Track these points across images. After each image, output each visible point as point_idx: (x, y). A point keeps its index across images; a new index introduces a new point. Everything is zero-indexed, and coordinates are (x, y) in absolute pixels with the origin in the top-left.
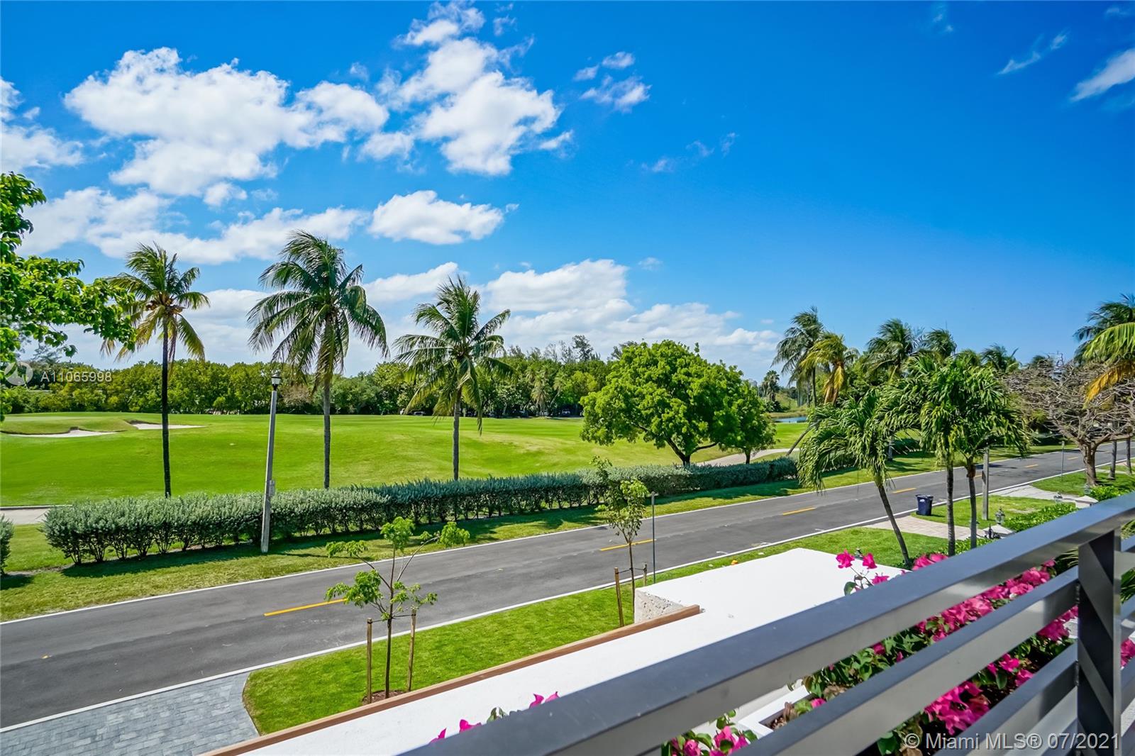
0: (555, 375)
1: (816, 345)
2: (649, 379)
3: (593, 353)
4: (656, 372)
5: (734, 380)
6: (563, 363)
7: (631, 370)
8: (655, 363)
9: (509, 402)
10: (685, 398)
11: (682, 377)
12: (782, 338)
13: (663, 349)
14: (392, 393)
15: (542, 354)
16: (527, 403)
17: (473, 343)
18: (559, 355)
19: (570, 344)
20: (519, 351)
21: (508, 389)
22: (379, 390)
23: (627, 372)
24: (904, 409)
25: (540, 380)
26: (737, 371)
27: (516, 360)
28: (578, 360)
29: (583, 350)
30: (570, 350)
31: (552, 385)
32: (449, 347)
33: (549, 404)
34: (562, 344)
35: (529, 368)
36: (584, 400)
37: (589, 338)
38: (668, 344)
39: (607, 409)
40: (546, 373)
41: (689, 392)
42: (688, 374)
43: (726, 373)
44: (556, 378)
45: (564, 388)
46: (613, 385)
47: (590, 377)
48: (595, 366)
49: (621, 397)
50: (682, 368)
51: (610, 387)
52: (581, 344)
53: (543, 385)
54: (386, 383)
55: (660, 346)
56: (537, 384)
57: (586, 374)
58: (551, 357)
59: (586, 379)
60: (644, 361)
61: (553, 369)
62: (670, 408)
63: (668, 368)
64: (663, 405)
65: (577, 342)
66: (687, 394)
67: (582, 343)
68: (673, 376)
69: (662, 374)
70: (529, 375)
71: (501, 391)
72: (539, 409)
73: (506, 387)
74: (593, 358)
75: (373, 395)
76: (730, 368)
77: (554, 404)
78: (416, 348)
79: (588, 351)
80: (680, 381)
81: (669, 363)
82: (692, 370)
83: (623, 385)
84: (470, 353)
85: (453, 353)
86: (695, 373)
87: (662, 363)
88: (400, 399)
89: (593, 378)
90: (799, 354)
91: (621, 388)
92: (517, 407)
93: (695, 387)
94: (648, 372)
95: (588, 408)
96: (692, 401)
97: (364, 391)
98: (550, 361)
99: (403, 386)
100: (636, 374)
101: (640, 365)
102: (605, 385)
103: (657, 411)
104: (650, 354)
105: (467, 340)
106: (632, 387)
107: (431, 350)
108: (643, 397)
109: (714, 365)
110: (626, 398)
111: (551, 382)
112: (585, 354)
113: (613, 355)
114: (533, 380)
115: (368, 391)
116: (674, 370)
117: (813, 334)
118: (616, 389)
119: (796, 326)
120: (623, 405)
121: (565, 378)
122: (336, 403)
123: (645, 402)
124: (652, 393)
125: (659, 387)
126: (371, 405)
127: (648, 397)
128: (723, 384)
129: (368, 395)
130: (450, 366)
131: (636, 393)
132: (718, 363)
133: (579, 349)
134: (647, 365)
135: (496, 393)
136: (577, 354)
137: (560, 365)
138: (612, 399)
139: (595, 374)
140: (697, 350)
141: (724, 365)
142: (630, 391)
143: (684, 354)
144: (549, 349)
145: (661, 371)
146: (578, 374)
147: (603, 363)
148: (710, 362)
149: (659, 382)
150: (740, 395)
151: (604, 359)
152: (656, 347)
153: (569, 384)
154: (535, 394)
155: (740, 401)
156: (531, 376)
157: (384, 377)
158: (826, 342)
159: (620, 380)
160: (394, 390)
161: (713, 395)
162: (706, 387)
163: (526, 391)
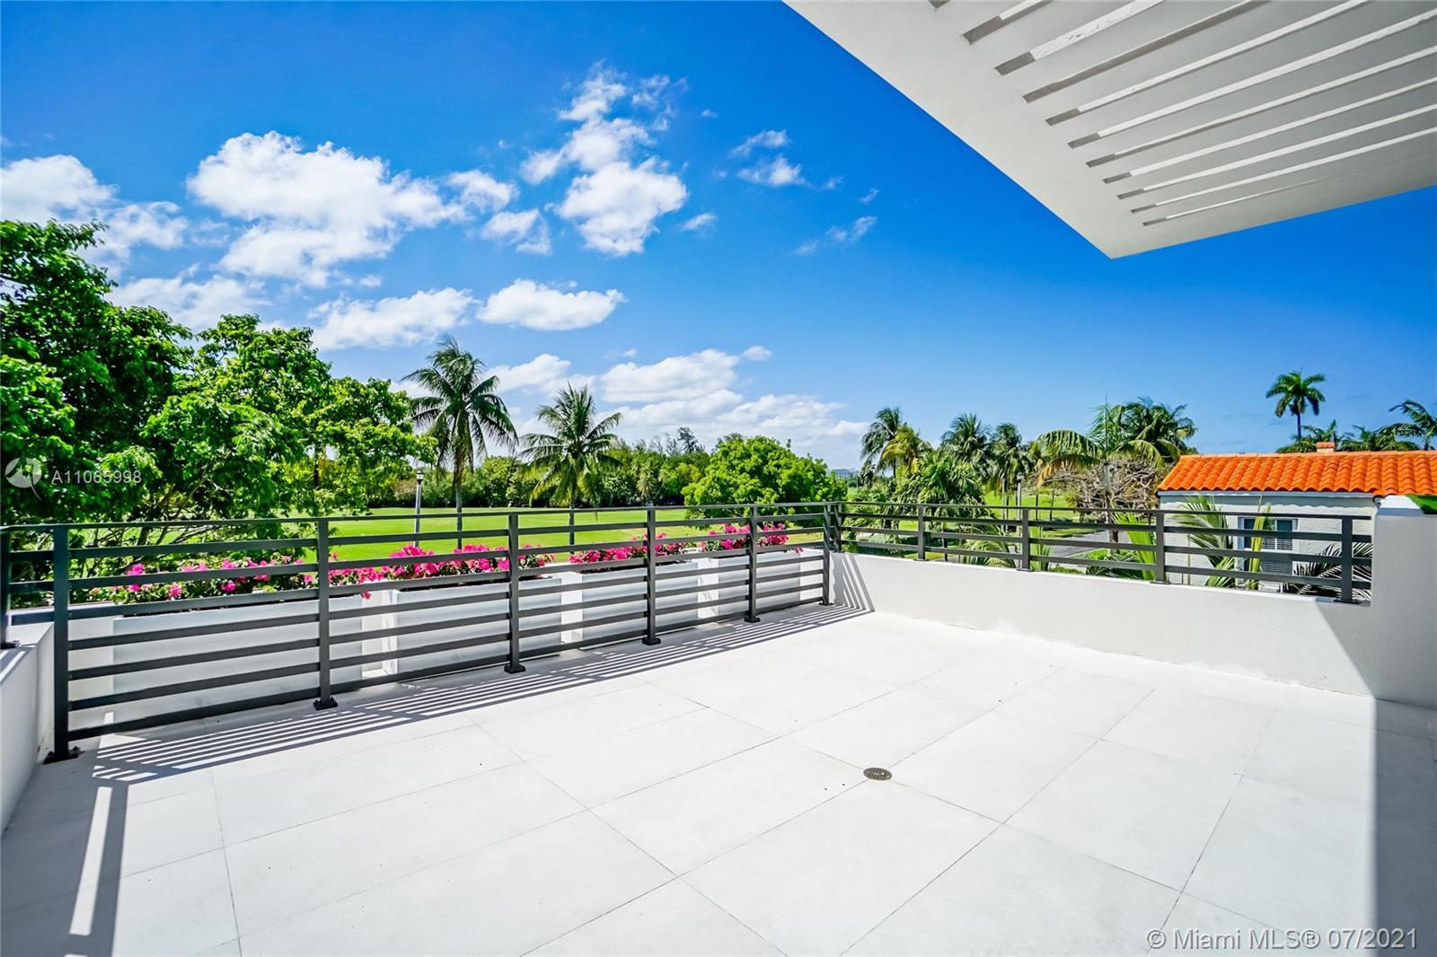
0: (659, 468)
1: (897, 438)
2: (743, 470)
3: (697, 444)
4: (749, 464)
5: (819, 472)
6: (668, 455)
7: (727, 463)
8: (749, 456)
9: (615, 493)
10: (775, 487)
11: (772, 469)
12: (867, 432)
13: (756, 444)
14: (500, 486)
15: (647, 447)
16: (633, 495)
17: (587, 441)
18: (665, 448)
19: (675, 436)
20: (624, 444)
21: (614, 481)
22: (488, 483)
23: (723, 465)
24: (911, 492)
25: (645, 471)
26: (822, 463)
27: (622, 453)
28: (683, 452)
29: (687, 442)
30: (675, 443)
31: (656, 477)
32: (565, 445)
33: (654, 495)
34: (667, 435)
35: (635, 460)
36: (685, 490)
37: (694, 430)
38: (761, 440)
39: (705, 499)
40: (651, 465)
41: (778, 481)
42: (778, 466)
43: (812, 465)
44: (661, 470)
45: (669, 480)
46: (711, 476)
47: (694, 468)
48: (699, 458)
49: (718, 487)
50: (773, 460)
51: (708, 478)
52: (685, 435)
53: (649, 476)
54: (494, 476)
55: (753, 442)
56: (642, 476)
57: (691, 465)
58: (655, 449)
59: (690, 470)
60: (738, 455)
61: (658, 461)
62: (762, 496)
63: (760, 461)
64: (755, 494)
65: (681, 434)
66: (777, 484)
67: (687, 434)
68: (765, 468)
69: (755, 466)
70: (635, 467)
71: (607, 483)
72: (644, 501)
73: (612, 479)
74: (698, 450)
75: (482, 489)
76: (816, 460)
77: (659, 496)
78: (536, 445)
79: (693, 443)
80: (770, 472)
81: (762, 457)
82: (782, 462)
83: (720, 476)
84: (585, 450)
85: (569, 450)
86: (785, 465)
87: (755, 457)
88: (509, 492)
89: (697, 469)
90: (881, 446)
91: (718, 479)
92: (624, 498)
93: (784, 478)
94: (742, 464)
95: (688, 497)
96: (780, 489)
97: (472, 485)
98: (655, 454)
99: (511, 480)
100: (732, 467)
101: (735, 458)
102: (705, 476)
103: (749, 499)
104: (744, 448)
105: (581, 439)
106: (728, 478)
107: (550, 448)
108: (737, 487)
109: (802, 458)
110: (723, 488)
111: (656, 474)
112: (690, 446)
113: (717, 446)
114: (638, 472)
115: (477, 484)
116: (766, 462)
117: (893, 427)
118: (713, 479)
119: (879, 421)
120: (720, 494)
121: (670, 470)
122: (445, 496)
123: (739, 491)
124: (746, 483)
125: (752, 477)
126: (480, 499)
127: (742, 487)
128: (810, 475)
129: (477, 489)
130: (566, 461)
131: (731, 483)
132: (806, 457)
133: (683, 441)
134: (741, 458)
135: (603, 486)
136: (682, 445)
137: (665, 457)
138: (708, 489)
139: (698, 466)
140: (788, 446)
141: (811, 458)
142: (725, 480)
143: (775, 449)
144: (655, 441)
145: (753, 464)
146: (683, 466)
147: (707, 455)
148: (798, 455)
149: (752, 474)
150: (826, 485)
151: (708, 451)
152: (751, 442)
153: (673, 476)
154: (641, 486)
155: (825, 489)
156: (636, 469)
157: (492, 471)
158: (903, 435)
159: (717, 472)
160: (503, 483)
161: (801, 484)
162: (794, 477)
163: (631, 482)
